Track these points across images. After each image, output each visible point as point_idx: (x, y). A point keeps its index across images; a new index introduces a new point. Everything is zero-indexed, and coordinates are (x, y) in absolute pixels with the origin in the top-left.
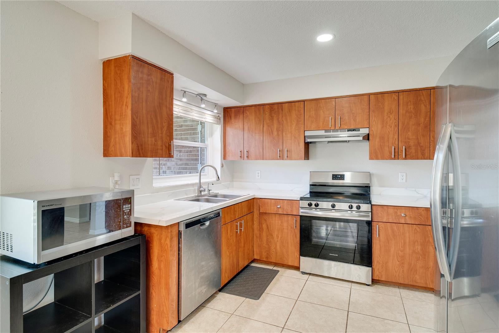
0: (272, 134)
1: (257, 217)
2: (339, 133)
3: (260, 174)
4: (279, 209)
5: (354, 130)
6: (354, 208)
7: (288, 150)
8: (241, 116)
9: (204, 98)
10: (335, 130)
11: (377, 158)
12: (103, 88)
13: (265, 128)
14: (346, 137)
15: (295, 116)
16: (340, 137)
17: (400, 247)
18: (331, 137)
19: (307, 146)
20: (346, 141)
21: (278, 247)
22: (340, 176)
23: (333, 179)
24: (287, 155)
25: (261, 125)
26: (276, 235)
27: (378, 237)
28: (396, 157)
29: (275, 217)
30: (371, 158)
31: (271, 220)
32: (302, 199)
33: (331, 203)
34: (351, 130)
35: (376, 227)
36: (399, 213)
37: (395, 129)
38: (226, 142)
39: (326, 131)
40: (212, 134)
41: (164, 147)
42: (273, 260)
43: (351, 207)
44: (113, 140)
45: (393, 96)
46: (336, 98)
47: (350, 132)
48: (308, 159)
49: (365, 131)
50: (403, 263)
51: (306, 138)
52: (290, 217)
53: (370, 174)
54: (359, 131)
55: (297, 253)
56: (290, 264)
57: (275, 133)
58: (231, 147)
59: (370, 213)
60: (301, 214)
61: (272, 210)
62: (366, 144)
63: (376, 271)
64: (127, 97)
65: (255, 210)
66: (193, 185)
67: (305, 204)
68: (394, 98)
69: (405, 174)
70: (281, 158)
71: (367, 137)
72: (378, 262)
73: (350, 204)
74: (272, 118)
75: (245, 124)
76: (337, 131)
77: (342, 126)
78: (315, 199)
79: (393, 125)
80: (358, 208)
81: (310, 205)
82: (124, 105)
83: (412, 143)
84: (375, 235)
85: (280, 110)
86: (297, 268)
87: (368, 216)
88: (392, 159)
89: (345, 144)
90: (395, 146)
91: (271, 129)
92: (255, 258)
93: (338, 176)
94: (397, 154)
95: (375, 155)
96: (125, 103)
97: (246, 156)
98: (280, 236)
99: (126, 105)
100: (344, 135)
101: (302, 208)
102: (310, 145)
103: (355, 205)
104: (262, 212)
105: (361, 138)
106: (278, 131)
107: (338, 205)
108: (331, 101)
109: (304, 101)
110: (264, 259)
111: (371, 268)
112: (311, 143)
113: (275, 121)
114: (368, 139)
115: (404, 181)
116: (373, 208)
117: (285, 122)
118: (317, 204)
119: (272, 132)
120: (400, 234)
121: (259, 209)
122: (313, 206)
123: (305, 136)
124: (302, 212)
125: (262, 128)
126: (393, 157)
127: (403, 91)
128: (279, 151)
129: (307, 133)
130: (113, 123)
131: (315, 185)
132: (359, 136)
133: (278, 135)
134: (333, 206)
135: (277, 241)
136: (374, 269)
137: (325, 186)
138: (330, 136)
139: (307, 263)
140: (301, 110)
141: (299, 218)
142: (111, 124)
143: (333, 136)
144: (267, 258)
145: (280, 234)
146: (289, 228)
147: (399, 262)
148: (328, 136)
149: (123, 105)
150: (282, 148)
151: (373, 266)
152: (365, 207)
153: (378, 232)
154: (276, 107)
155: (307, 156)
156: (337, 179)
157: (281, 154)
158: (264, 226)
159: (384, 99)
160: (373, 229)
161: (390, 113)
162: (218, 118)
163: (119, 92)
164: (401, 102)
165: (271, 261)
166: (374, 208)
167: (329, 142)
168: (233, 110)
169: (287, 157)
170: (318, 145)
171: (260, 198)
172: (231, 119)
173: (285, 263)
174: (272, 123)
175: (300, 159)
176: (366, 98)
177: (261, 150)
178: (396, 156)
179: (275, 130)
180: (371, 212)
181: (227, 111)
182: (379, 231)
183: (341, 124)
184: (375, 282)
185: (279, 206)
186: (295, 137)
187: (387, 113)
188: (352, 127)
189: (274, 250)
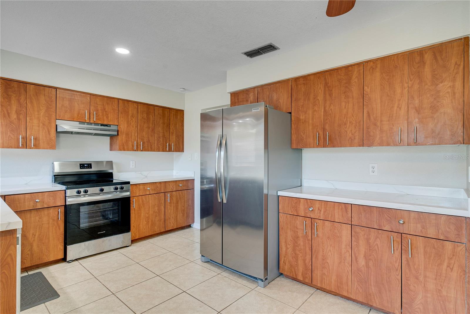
0: (9, 116)
2: (92, 126)
4: (38, 203)
5: (106, 126)
6: (119, 189)
10: (89, 123)
11: (124, 150)
15: (45, 102)
17: (147, 211)
18: (84, 129)
21: (35, 247)
22: (87, 165)
23: (81, 168)
28: (137, 149)
30: (120, 149)
33: (97, 188)
34: (103, 126)
35: (132, 201)
36: (146, 188)
37: (135, 129)
39: (81, 123)
43: (116, 189)
45: (135, 104)
46: (90, 94)
49: (115, 127)
50: (148, 222)
54: (110, 127)
55: (61, 245)
57: (14, 116)
60: (67, 204)
61: (27, 206)
67: (74, 192)
68: (135, 106)
69: (134, 162)
73: (115, 186)
74: (8, 97)
79: (134, 126)
80: (122, 188)
81: (79, 192)
83: (145, 140)
84: (132, 207)
85: (23, 91)
86: (64, 260)
90: (136, 141)
91: (7, 111)
93: (85, 165)
94: (137, 147)
98: (37, 234)
103: (119, 187)
106: (18, 113)
107: (106, 189)
108: (86, 96)
109: (56, 89)
113: (14, 102)
115: (134, 167)
117: (29, 105)
118: (86, 190)
119: (8, 114)
120: (146, 202)
122: (82, 193)
126: (135, 149)
127: (141, 103)
128: (21, 138)
129: (58, 122)
133: (19, 119)
134: (102, 190)
140: (52, 97)
141: (64, 209)
145: (37, 231)
151: (131, 230)
154: (15, 85)
156: (85, 168)
157: (23, 142)
159: (129, 106)
164: (139, 110)
166: (131, 187)
169: (34, 145)
171: (6, 195)
174: (8, 103)
175: (51, 148)
176: (116, 101)
179: (14, 112)
183: (96, 118)
185: (37, 200)
186: (43, 124)
187: (131, 117)
188: (105, 123)
189: (29, 253)
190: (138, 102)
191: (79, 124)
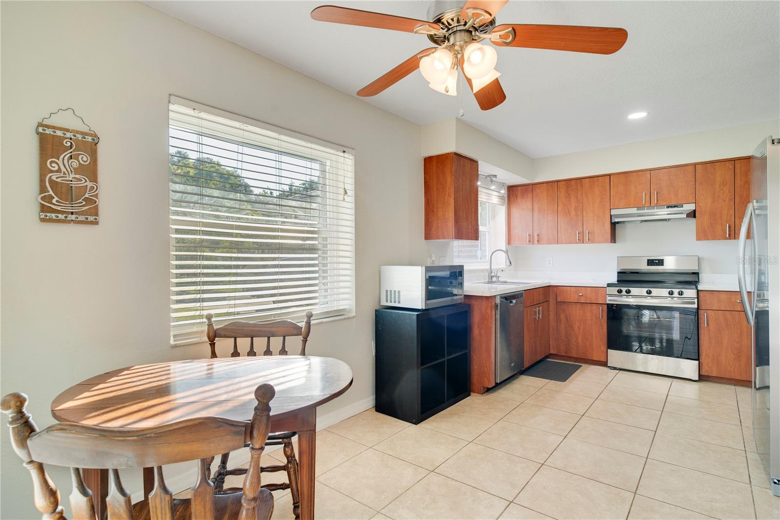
0: (569, 214)
1: (553, 306)
2: (656, 210)
3: (551, 261)
4: (581, 297)
5: (675, 207)
6: (676, 294)
7: (590, 232)
8: (530, 195)
9: (494, 179)
10: (650, 206)
11: (707, 239)
12: (425, 181)
13: (560, 208)
14: (665, 214)
15: (599, 193)
16: (657, 215)
17: (736, 338)
18: (645, 216)
19: (613, 227)
20: (665, 220)
21: (580, 340)
22: (657, 261)
23: (648, 265)
24: (588, 238)
25: (555, 204)
26: (577, 327)
27: (706, 326)
28: (733, 235)
29: (576, 306)
30: (698, 239)
31: (571, 310)
32: (609, 285)
33: (647, 289)
34: (671, 207)
35: (704, 316)
36: (733, 300)
37: (731, 204)
38: (511, 225)
39: (639, 208)
40: (494, 217)
41: (473, 230)
42: (574, 355)
43: (671, 293)
44: (435, 225)
45: (727, 164)
46: (651, 170)
47: (670, 209)
48: (615, 242)
49: (691, 207)
50: (739, 357)
51: (613, 218)
52: (594, 306)
53: (698, 258)
54: (682, 207)
55: (604, 347)
56: (595, 359)
57: (573, 213)
58: (517, 231)
59: (696, 299)
60: (608, 302)
61: (573, 298)
62: (692, 222)
63: (704, 365)
64: (450, 189)
65: (551, 300)
66: (483, 271)
67: (614, 290)
68: (728, 167)
70: (582, 241)
71: (693, 214)
72: (706, 355)
73: (670, 290)
74: (568, 197)
75: (535, 204)
76: (653, 208)
77: (659, 202)
78: (626, 285)
79: (728, 198)
80: (681, 293)
81: (620, 291)
82: (447, 195)
84: (704, 324)
85: (579, 187)
86: (604, 364)
87: (694, 303)
88: (726, 239)
89: (665, 222)
90: (731, 223)
91: (568, 209)
92: (551, 353)
93: (655, 261)
94: (732, 232)
95: (703, 235)
96: (447, 194)
97: (536, 239)
98: (582, 328)
99: (449, 195)
100: (663, 213)
101: (610, 295)
102: (617, 225)
103: (676, 291)
104: (560, 301)
105: (685, 216)
106: (576, 210)
107: (655, 291)
108: (644, 174)
109: (610, 175)
110: (563, 354)
111: (698, 362)
112: (618, 223)
113: (573, 199)
114: (695, 217)
116: (699, 294)
117: (585, 199)
118: (629, 290)
119: (569, 212)
120: (734, 323)
121: (555, 298)
122: (624, 293)
123: (611, 215)
124: (610, 300)
125: (556, 208)
126: (728, 236)
128: (579, 233)
129: (614, 212)
130: (435, 211)
131: (625, 273)
132: (682, 213)
133: (577, 215)
134: (649, 292)
135: (579, 333)
136: (702, 363)
137: (638, 273)
138: (644, 214)
139: (616, 357)
140: (605, 186)
141: (606, 307)
142: (433, 211)
143: (648, 214)
144: (566, 352)
145: (582, 325)
146: (594, 318)
147: (733, 354)
148: (640, 214)
149: (445, 195)
150: (581, 230)
151: (701, 359)
152: (690, 293)
153: (707, 322)
154: (573, 183)
155: (613, 239)
156: (654, 265)
157: (580, 236)
158: (562, 317)
159: (715, 169)
160: (701, 318)
161: (723, 184)
162: (502, 198)
163: (442, 184)
164: (738, 171)
165: (571, 356)
166: (701, 294)
167: (642, 221)
168: (519, 188)
169: (588, 240)
170: (628, 225)
171: (557, 286)
172: (517, 199)
173: (590, 357)
174: (568, 202)
175: (606, 242)
176: (691, 169)
177: (555, 233)
178: (731, 236)
179: (573, 209)
180: (698, 298)
181: (512, 190)
182: (707, 320)
183: (658, 199)
184: (702, 378)
185: (581, 294)
186: (598, 217)
187: (720, 186)
188: (673, 203)
189: (575, 344)
190: (733, 158)
191: (637, 210)
